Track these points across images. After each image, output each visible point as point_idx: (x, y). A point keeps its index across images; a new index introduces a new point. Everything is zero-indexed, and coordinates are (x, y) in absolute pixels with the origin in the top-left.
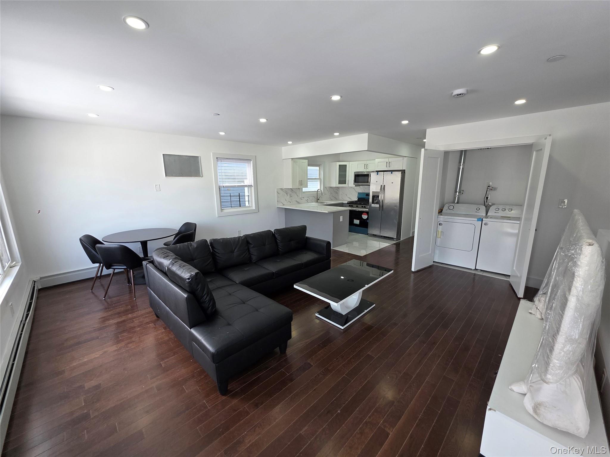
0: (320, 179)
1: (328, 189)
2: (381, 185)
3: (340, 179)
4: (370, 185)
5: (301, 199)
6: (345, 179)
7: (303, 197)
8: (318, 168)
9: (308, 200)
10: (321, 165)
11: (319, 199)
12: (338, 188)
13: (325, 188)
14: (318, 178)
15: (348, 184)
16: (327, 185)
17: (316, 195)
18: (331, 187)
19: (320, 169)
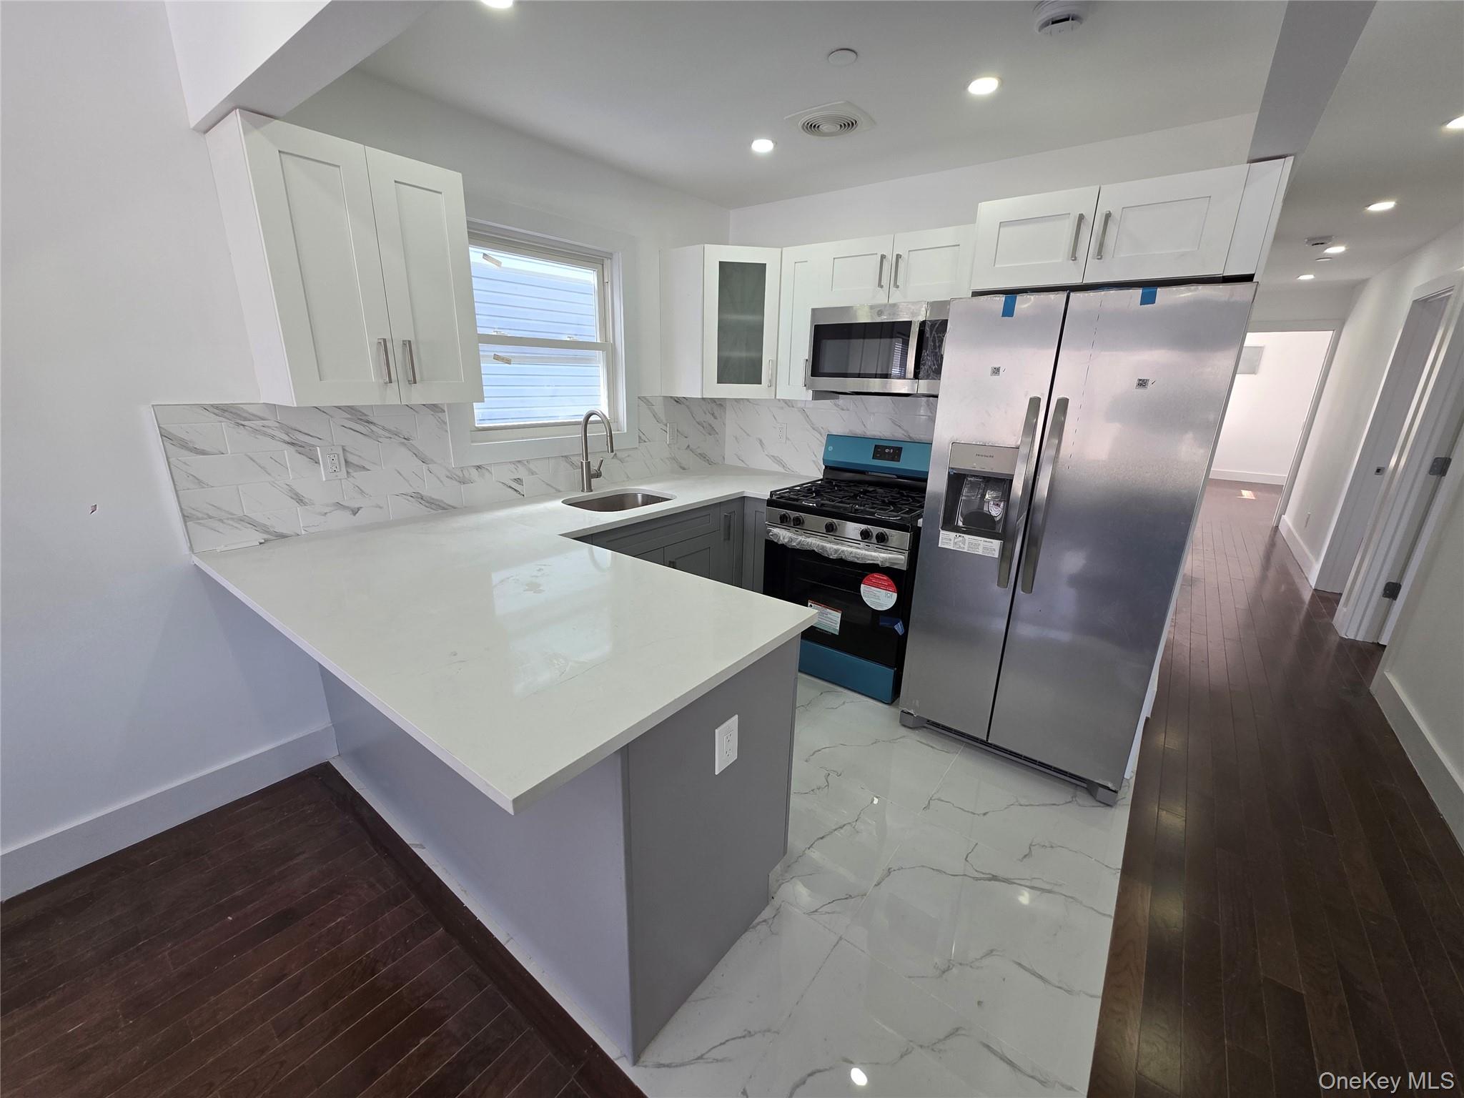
0: (606, 347)
1: (659, 408)
2: (1035, 403)
3: (726, 354)
4: (937, 397)
5: (463, 482)
6: (753, 354)
7: (479, 467)
8: (588, 277)
9: (519, 481)
10: (610, 256)
11: (598, 475)
12: (719, 403)
13: (639, 401)
14: (597, 339)
15: (773, 383)
16: (656, 389)
17: (579, 449)
18: (677, 401)
19: (602, 283)
